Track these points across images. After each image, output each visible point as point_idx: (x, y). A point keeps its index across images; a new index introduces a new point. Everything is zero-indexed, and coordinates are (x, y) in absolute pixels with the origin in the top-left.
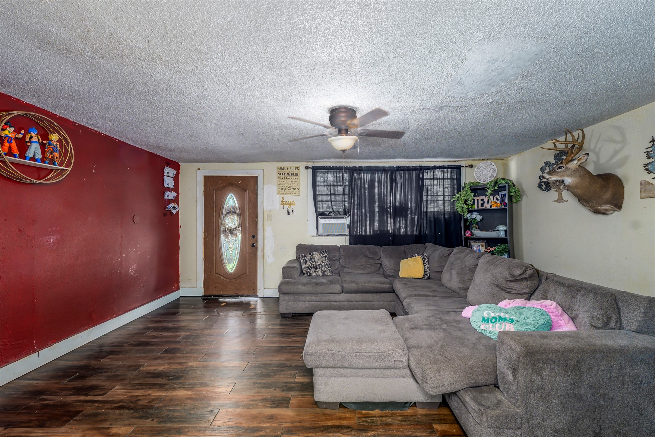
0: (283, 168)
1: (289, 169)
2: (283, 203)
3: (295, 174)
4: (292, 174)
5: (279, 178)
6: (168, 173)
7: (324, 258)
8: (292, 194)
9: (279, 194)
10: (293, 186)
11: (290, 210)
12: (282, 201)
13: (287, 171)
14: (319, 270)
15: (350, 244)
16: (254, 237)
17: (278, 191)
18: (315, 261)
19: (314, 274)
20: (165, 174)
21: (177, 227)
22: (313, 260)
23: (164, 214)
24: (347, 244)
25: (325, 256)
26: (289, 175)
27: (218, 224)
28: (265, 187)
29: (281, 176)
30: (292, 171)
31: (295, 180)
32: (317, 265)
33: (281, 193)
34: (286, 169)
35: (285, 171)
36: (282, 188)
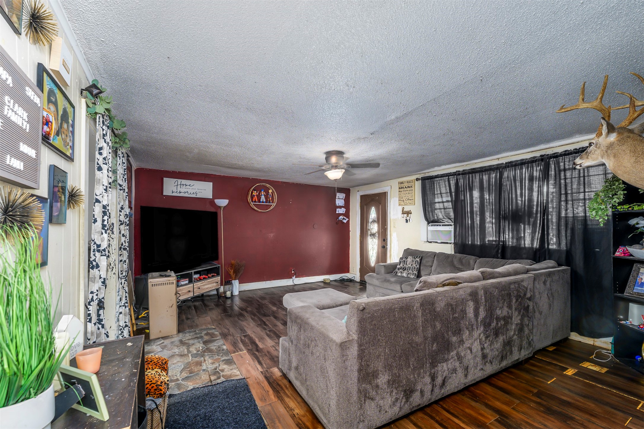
0: (402, 183)
1: (406, 182)
2: (403, 213)
3: (410, 187)
4: (409, 187)
5: (399, 191)
6: (338, 197)
7: (414, 262)
8: (408, 204)
9: (400, 205)
10: (409, 197)
11: (408, 218)
12: (403, 211)
13: (405, 184)
14: (406, 271)
15: (455, 253)
16: (384, 240)
17: (399, 203)
18: (406, 264)
19: (399, 274)
20: (337, 197)
21: (348, 231)
22: (406, 262)
23: (337, 223)
24: (453, 253)
25: (416, 261)
26: (406, 188)
27: (367, 230)
28: (392, 200)
29: (401, 190)
30: (408, 184)
31: (410, 192)
32: (407, 267)
33: (401, 204)
34: (404, 183)
35: (403, 185)
36: (401, 199)
